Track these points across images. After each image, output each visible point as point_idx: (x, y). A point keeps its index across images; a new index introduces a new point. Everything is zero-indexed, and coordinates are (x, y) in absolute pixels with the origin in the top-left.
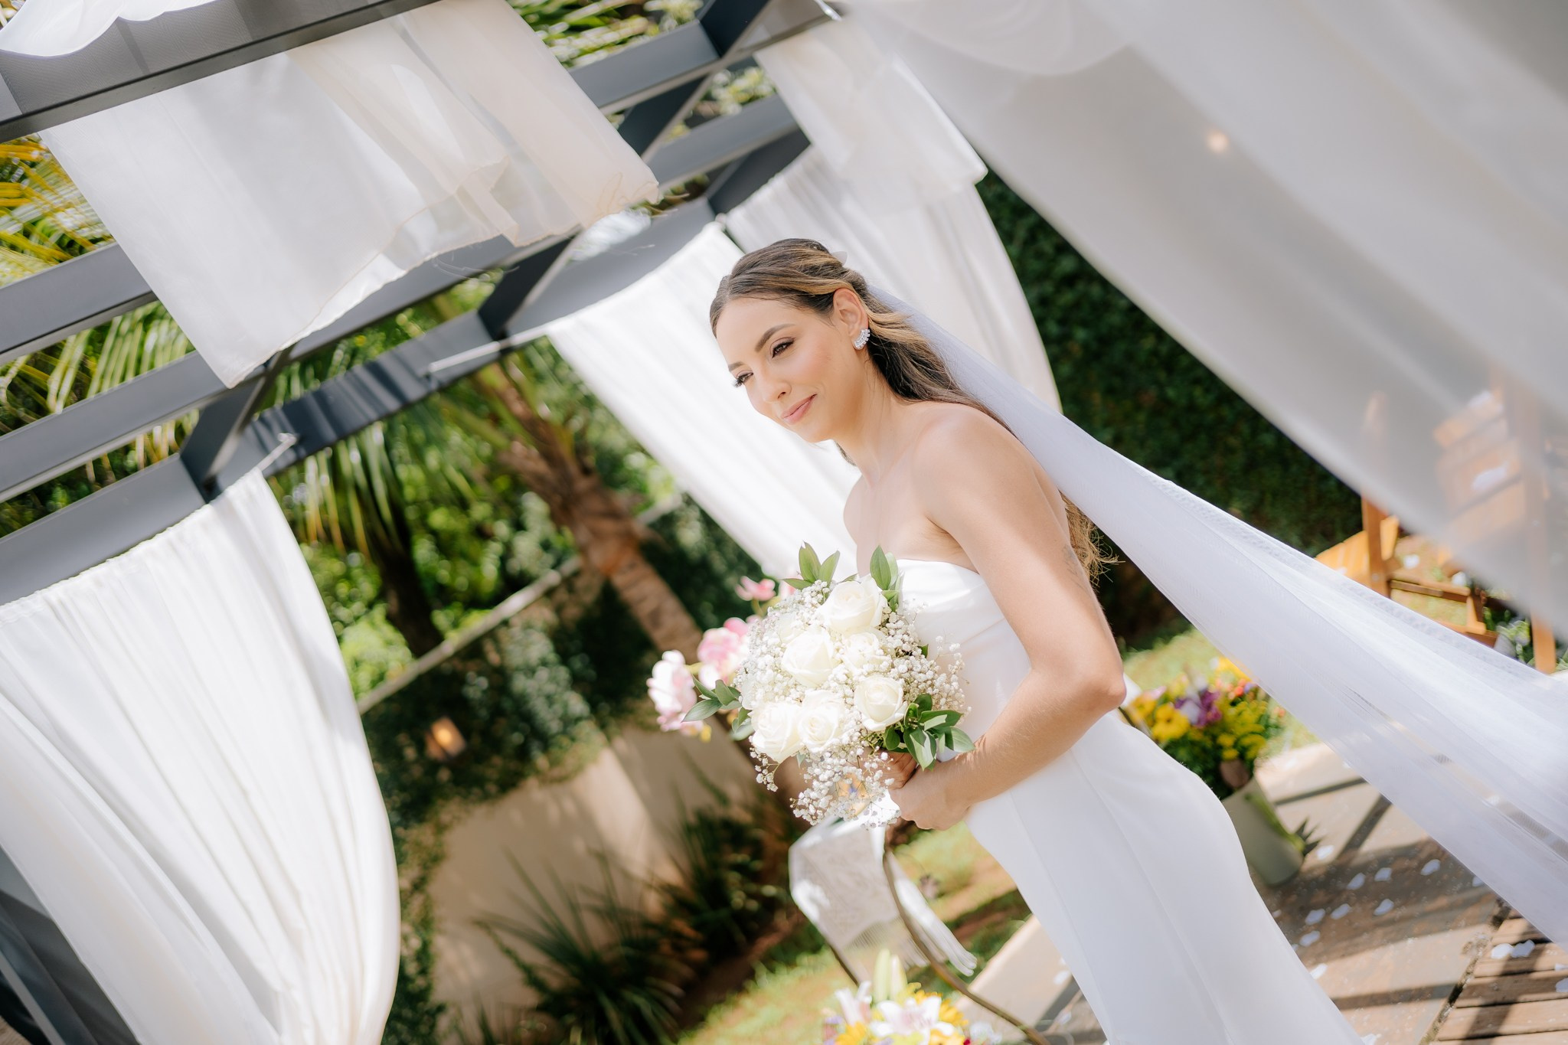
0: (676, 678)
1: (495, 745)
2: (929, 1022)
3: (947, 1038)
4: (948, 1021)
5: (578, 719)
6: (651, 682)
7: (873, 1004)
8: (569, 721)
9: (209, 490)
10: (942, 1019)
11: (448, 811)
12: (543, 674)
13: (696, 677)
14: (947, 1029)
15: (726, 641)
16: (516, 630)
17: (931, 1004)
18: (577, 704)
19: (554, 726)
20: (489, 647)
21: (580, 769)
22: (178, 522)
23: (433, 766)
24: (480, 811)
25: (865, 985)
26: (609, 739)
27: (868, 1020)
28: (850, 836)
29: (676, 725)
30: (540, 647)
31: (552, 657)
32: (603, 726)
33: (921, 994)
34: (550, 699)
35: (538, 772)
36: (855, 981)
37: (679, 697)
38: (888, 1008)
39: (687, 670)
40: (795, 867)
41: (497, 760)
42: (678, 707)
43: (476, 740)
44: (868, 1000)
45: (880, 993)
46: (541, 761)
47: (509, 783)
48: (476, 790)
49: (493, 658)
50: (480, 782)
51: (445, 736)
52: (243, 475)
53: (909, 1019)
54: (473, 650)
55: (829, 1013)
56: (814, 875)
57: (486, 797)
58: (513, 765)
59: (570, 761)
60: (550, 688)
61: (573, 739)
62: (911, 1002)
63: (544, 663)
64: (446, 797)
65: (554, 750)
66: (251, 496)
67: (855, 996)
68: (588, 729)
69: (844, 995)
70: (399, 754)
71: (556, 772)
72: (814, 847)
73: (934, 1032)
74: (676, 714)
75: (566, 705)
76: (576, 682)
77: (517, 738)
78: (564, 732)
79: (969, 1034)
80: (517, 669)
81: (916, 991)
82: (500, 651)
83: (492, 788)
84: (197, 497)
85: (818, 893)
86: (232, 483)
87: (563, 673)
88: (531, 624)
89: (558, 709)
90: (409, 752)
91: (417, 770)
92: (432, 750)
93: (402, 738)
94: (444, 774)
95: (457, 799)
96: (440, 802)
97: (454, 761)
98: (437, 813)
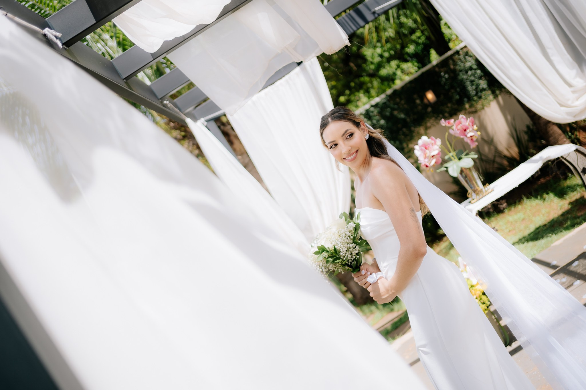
1: (450, 99)
5: (484, 90)
8: (479, 91)
11: (430, 122)
12: (470, 73)
16: (461, 56)
18: (483, 84)
19: (472, 93)
20: (451, 62)
21: (481, 109)
23: (426, 106)
26: (496, 97)
30: (469, 62)
31: (474, 66)
32: (493, 92)
34: (472, 81)
35: (465, 109)
41: (449, 105)
43: (442, 97)
46: (467, 106)
47: (453, 113)
48: (441, 115)
49: (452, 67)
50: (442, 112)
51: (430, 96)
54: (444, 64)
58: (456, 106)
59: (479, 106)
60: (472, 78)
61: (480, 97)
63: (471, 68)
64: (430, 118)
65: (471, 102)
68: (487, 94)
70: (414, 102)
71: (473, 109)
75: (478, 85)
77: (457, 97)
78: (476, 94)
80: (461, 71)
82: (454, 64)
83: (446, 115)
87: (478, 72)
88: (467, 54)
89: (474, 87)
90: (418, 101)
91: (420, 108)
92: (425, 101)
93: (415, 96)
94: (429, 109)
95: (433, 118)
96: (427, 119)
97: (434, 106)
98: (426, 123)
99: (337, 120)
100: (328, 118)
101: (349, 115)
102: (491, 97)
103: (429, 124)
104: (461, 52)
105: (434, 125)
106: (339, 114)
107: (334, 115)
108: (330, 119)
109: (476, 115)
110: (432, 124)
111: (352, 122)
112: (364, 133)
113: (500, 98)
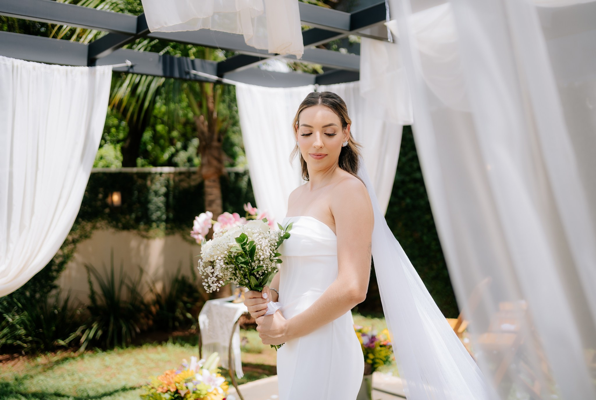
0: (205, 222)
1: (130, 212)
2: (216, 385)
3: (219, 394)
4: (223, 389)
5: (162, 221)
6: (197, 218)
7: (202, 368)
8: (159, 220)
9: (91, 62)
10: (221, 386)
11: (101, 223)
13: (212, 225)
14: (221, 391)
15: (230, 219)
16: (162, 179)
17: (221, 380)
19: (154, 218)
20: (149, 178)
21: (154, 237)
22: (74, 66)
23: (106, 205)
24: (111, 230)
25: (203, 360)
27: (197, 372)
28: (229, 309)
29: (196, 237)
33: (219, 375)
35: (139, 230)
36: (201, 357)
37: (203, 229)
38: (205, 372)
39: (211, 221)
40: (205, 308)
41: (128, 217)
42: (200, 231)
43: (125, 205)
44: (201, 365)
45: (206, 366)
46: (142, 226)
47: (126, 227)
48: (114, 223)
49: (148, 183)
50: (118, 220)
51: (116, 198)
52: (105, 65)
53: (210, 380)
54: (143, 176)
55: (185, 362)
56: (209, 315)
57: (116, 227)
58: (132, 223)
59: (151, 233)
60: (161, 204)
61: (158, 226)
62: (215, 375)
64: (103, 219)
65: (148, 226)
66: (104, 74)
67: (197, 362)
68: (163, 226)
69: (194, 359)
70: (97, 195)
71: (144, 233)
72: (215, 305)
73: (216, 389)
74: (198, 234)
75: (163, 214)
77: (140, 214)
78: (156, 221)
79: (227, 397)
80: (153, 191)
81: (218, 373)
82: (152, 181)
83: (120, 225)
84: (86, 62)
85: (207, 321)
86: (100, 65)
89: (159, 213)
90: (101, 196)
91: (99, 203)
92: (109, 200)
93: (101, 189)
94: (107, 210)
95: (106, 221)
96: (100, 219)
97: (113, 208)
98: (97, 222)
99: (329, 107)
100: (318, 98)
101: (343, 109)
103: (98, 225)
104: (163, 175)
105: (103, 229)
106: (334, 101)
107: (326, 98)
108: (320, 100)
109: (145, 241)
110: (101, 227)
111: (342, 118)
112: (344, 138)
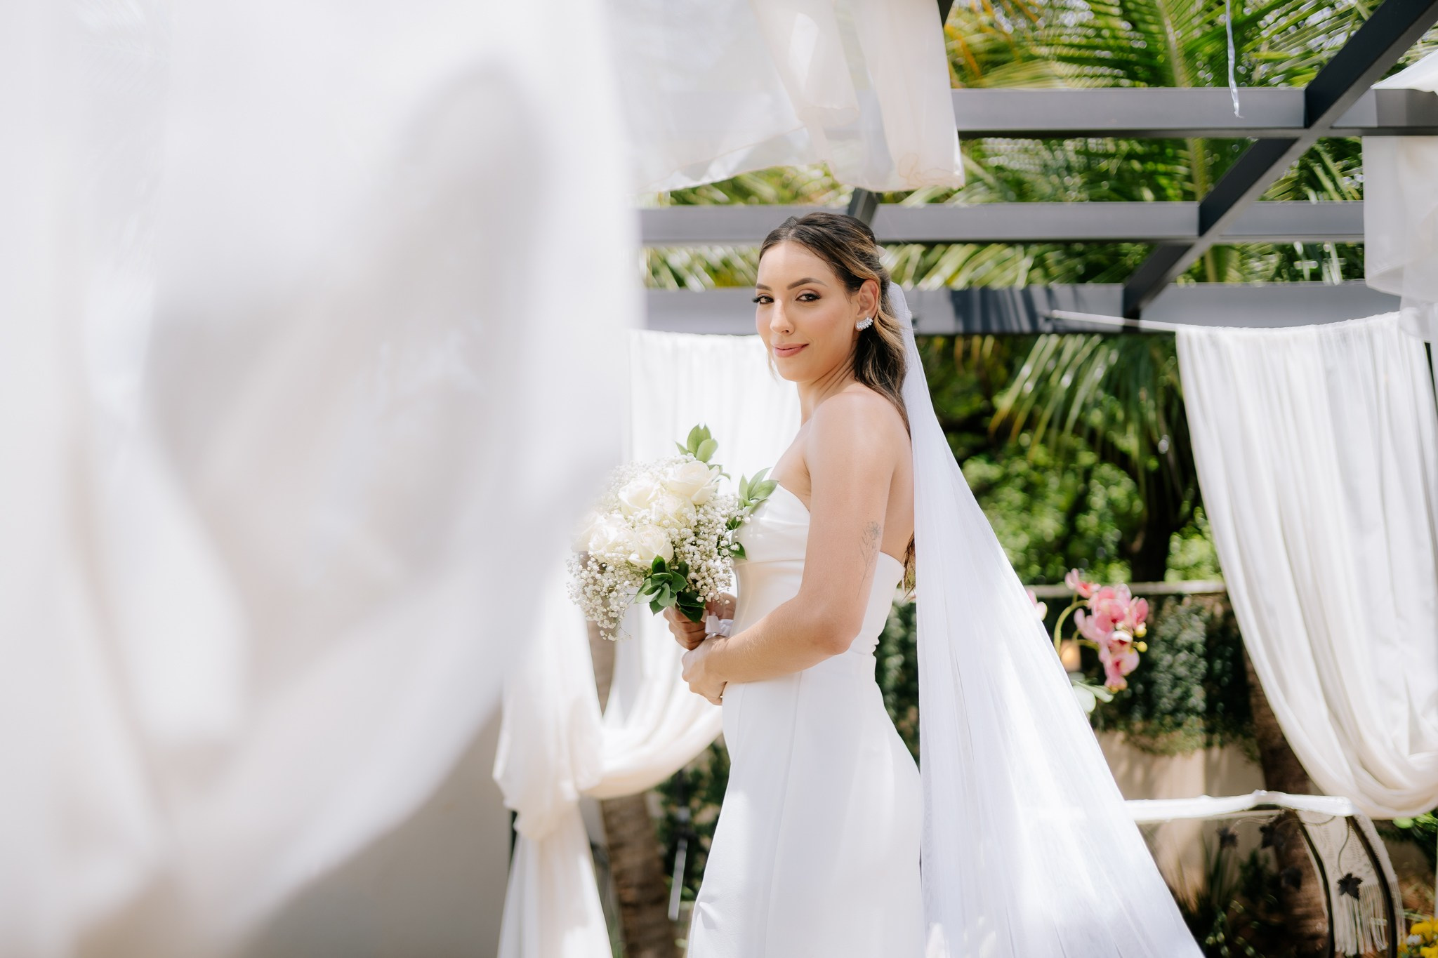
5: (1191, 711)
8: (1181, 707)
12: (1183, 656)
16: (1182, 609)
18: (1198, 698)
19: (1166, 703)
21: (1166, 752)
26: (1208, 745)
30: (1195, 633)
31: (1200, 648)
32: (1210, 731)
34: (1177, 680)
46: (1137, 722)
59: (1162, 741)
60: (1182, 671)
61: (1179, 725)
63: (1190, 648)
65: (1155, 723)
68: (1196, 724)
71: (1145, 740)
75: (1187, 695)
76: (1208, 680)
78: (1173, 712)
87: (1202, 665)
88: (1200, 611)
89: (1178, 692)
99: (804, 245)
102: (1200, 739)
104: (1187, 600)
109: (1146, 757)
113: (1216, 751)
